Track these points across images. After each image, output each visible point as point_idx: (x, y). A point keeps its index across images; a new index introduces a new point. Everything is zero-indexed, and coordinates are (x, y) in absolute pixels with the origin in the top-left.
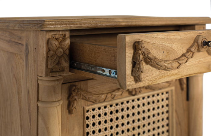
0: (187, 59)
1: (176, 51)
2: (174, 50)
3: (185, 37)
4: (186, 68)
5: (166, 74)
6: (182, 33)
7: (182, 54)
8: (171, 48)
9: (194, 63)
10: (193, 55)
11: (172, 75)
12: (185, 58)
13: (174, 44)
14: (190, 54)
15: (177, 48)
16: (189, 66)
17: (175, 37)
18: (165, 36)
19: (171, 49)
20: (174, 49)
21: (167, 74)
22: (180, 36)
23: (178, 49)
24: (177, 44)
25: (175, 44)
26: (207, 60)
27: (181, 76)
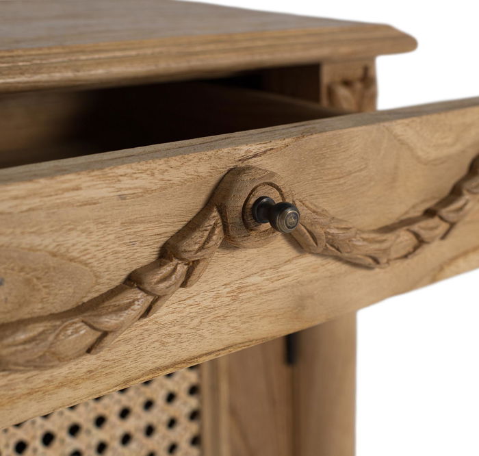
0: (150, 299)
1: (86, 265)
2: (72, 260)
3: (148, 186)
4: (154, 337)
5: (22, 388)
6: (129, 171)
7: (128, 273)
8: (54, 255)
9: (206, 303)
10: (189, 274)
11: (62, 385)
12: (140, 295)
13: (74, 233)
14: (174, 270)
15: (93, 249)
16: (173, 323)
17: (83, 195)
18: (16, 198)
19: (52, 262)
20: (75, 254)
21: (30, 386)
22: (118, 186)
23: (101, 255)
24: (92, 227)
25: (83, 232)
26: (288, 276)
27: (123, 379)
